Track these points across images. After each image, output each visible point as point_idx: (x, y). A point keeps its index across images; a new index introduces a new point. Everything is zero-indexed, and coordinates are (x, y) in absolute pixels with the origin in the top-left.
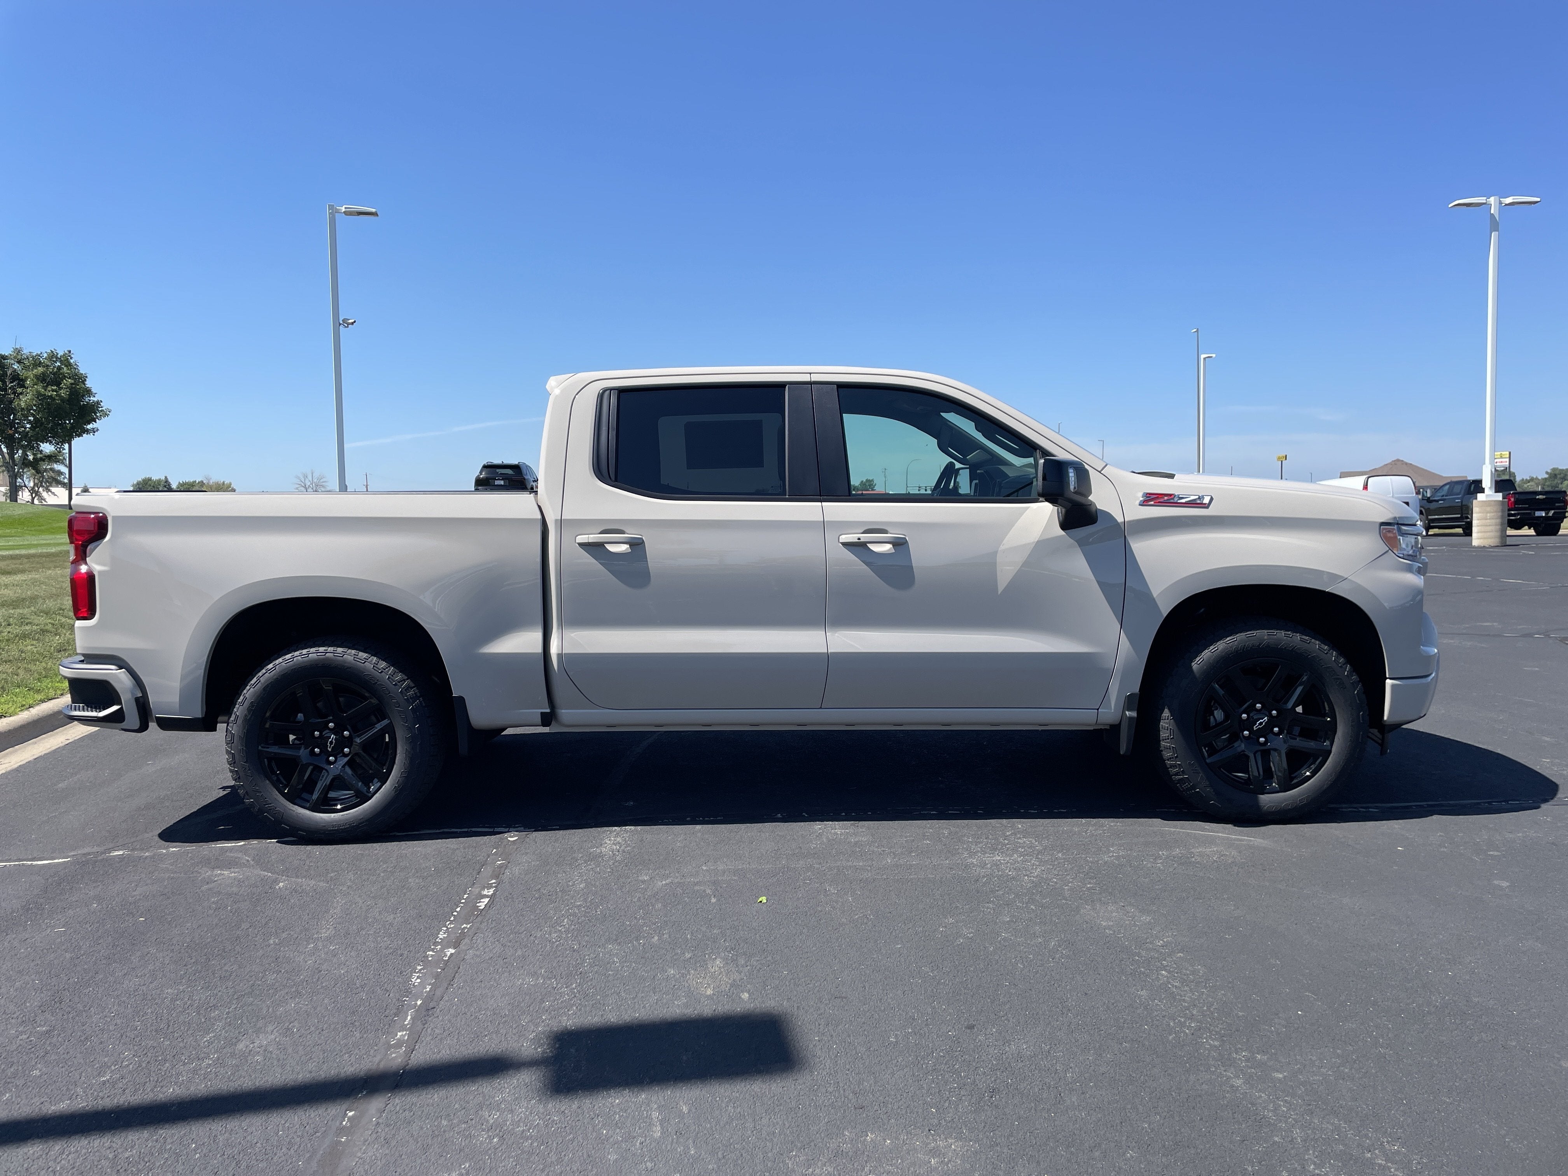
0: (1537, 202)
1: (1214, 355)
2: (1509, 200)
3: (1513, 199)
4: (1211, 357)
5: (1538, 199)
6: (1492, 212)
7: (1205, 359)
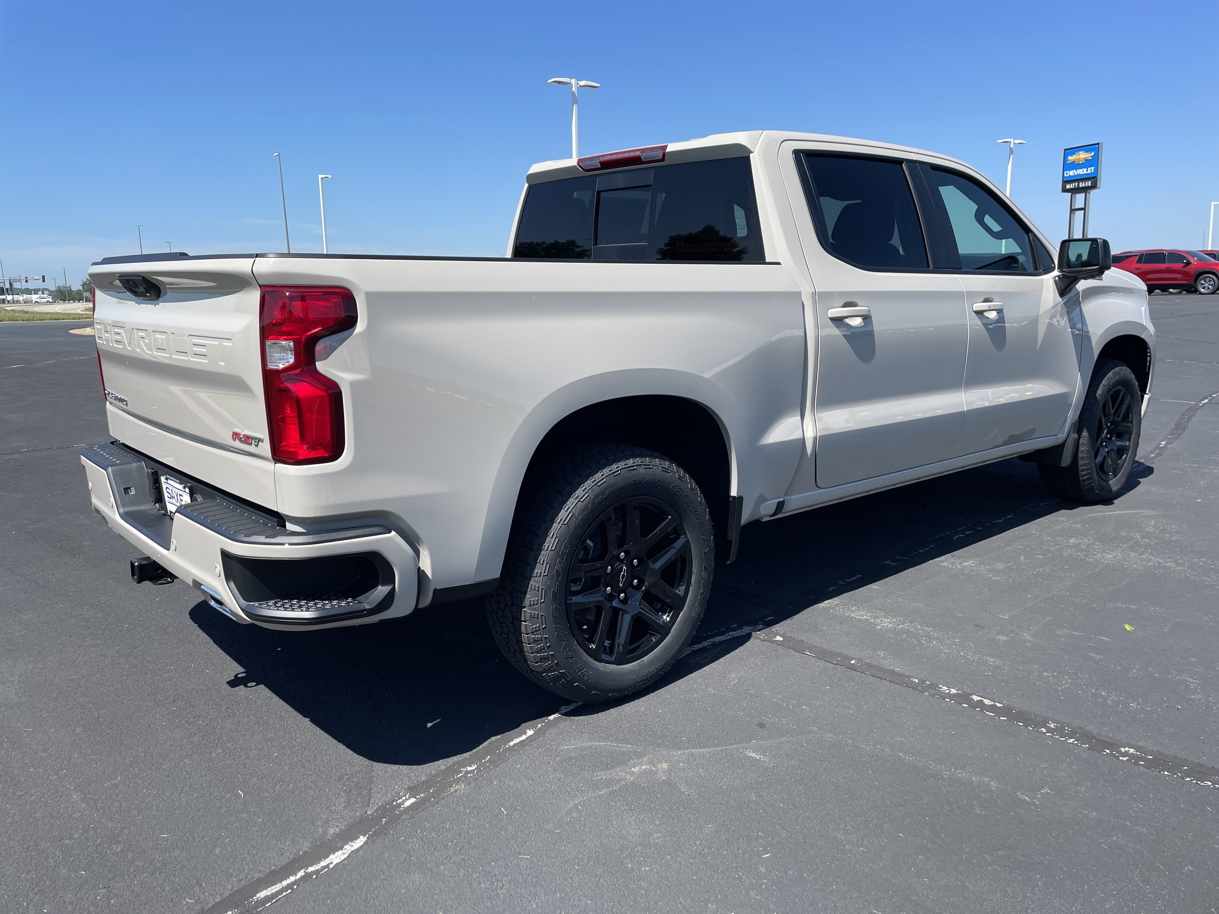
0: (598, 87)
1: (330, 176)
2: (582, 83)
3: (586, 83)
4: (328, 177)
5: (598, 85)
6: (573, 90)
7: (322, 178)
